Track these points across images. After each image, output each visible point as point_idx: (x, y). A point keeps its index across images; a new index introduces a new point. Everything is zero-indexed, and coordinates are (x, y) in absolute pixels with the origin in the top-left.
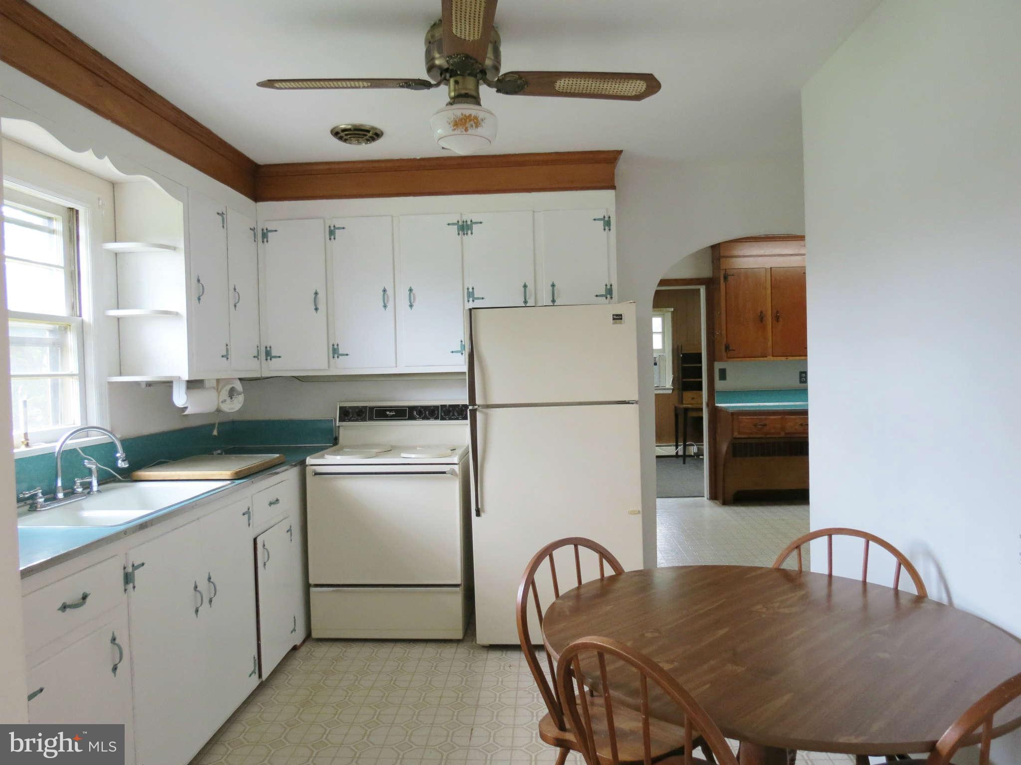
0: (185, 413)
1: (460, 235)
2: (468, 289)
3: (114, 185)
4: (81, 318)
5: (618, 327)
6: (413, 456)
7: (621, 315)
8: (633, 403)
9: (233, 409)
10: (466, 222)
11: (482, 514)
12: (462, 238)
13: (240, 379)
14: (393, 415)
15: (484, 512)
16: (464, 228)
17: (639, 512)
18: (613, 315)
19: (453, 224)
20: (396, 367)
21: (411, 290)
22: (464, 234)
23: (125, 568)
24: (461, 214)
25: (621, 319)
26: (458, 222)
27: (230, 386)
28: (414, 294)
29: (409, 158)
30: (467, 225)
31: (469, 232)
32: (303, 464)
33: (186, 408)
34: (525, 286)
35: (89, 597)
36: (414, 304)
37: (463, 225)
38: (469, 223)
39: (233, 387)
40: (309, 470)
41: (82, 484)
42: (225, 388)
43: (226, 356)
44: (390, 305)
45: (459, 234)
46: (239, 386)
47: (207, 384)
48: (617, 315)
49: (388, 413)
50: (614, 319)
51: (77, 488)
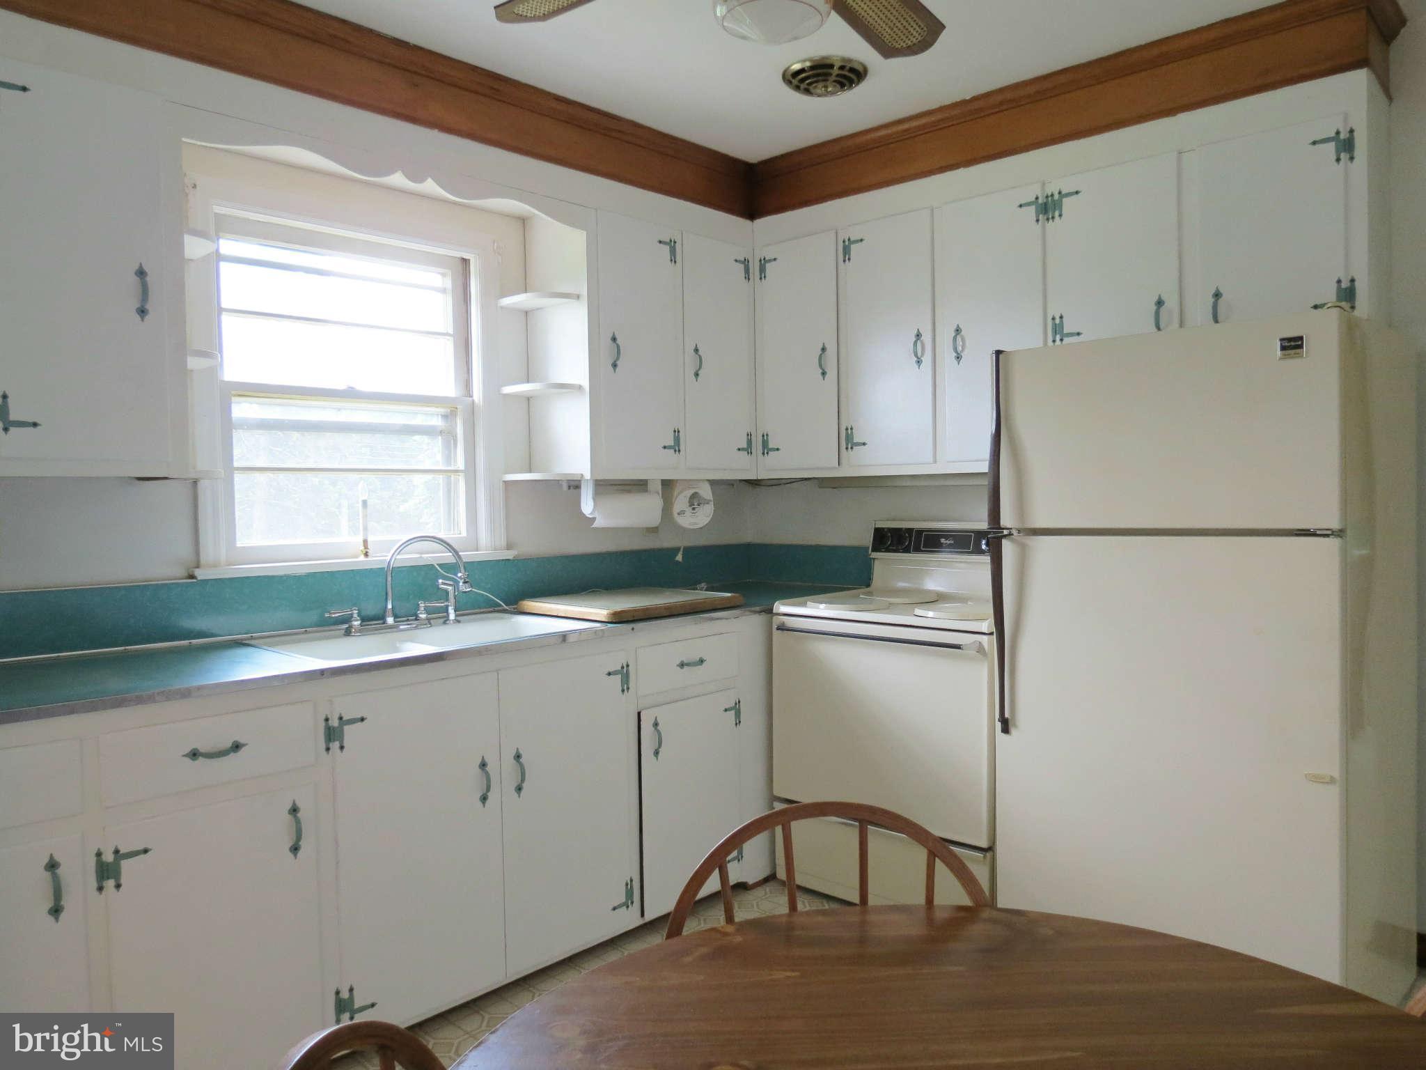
0: (593, 526)
1: (1040, 222)
2: (1053, 319)
3: (523, 221)
4: (471, 399)
5: (1294, 364)
6: (931, 614)
7: (1301, 338)
8: (1327, 536)
9: (696, 524)
10: (1052, 195)
11: (1013, 731)
12: (1044, 227)
13: (713, 483)
14: (950, 544)
15: (1015, 726)
16: (1048, 208)
17: (1332, 781)
18: (1282, 340)
19: (1029, 204)
20: (935, 462)
21: (958, 331)
22: (1048, 219)
23: (327, 720)
24: (1044, 184)
25: (1301, 347)
26: (1037, 198)
27: (692, 491)
28: (963, 340)
29: (954, 101)
30: (1053, 201)
31: (1057, 214)
32: (769, 611)
33: (594, 519)
34: (1160, 303)
35: (243, 749)
36: (962, 354)
37: (1046, 204)
38: (1056, 197)
39: (696, 493)
40: (777, 620)
41: (428, 611)
42: (683, 494)
43: (676, 447)
44: (927, 359)
45: (1038, 221)
46: (706, 492)
47: (650, 487)
48: (1290, 340)
49: (943, 540)
50: (1283, 348)
51: (421, 613)
